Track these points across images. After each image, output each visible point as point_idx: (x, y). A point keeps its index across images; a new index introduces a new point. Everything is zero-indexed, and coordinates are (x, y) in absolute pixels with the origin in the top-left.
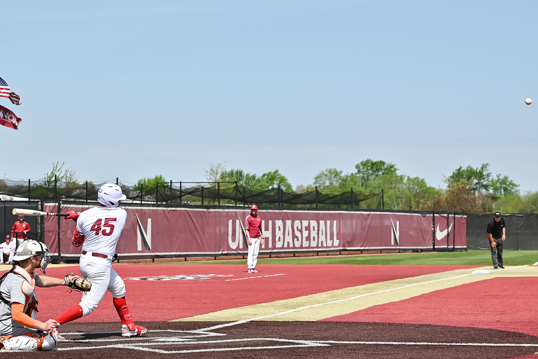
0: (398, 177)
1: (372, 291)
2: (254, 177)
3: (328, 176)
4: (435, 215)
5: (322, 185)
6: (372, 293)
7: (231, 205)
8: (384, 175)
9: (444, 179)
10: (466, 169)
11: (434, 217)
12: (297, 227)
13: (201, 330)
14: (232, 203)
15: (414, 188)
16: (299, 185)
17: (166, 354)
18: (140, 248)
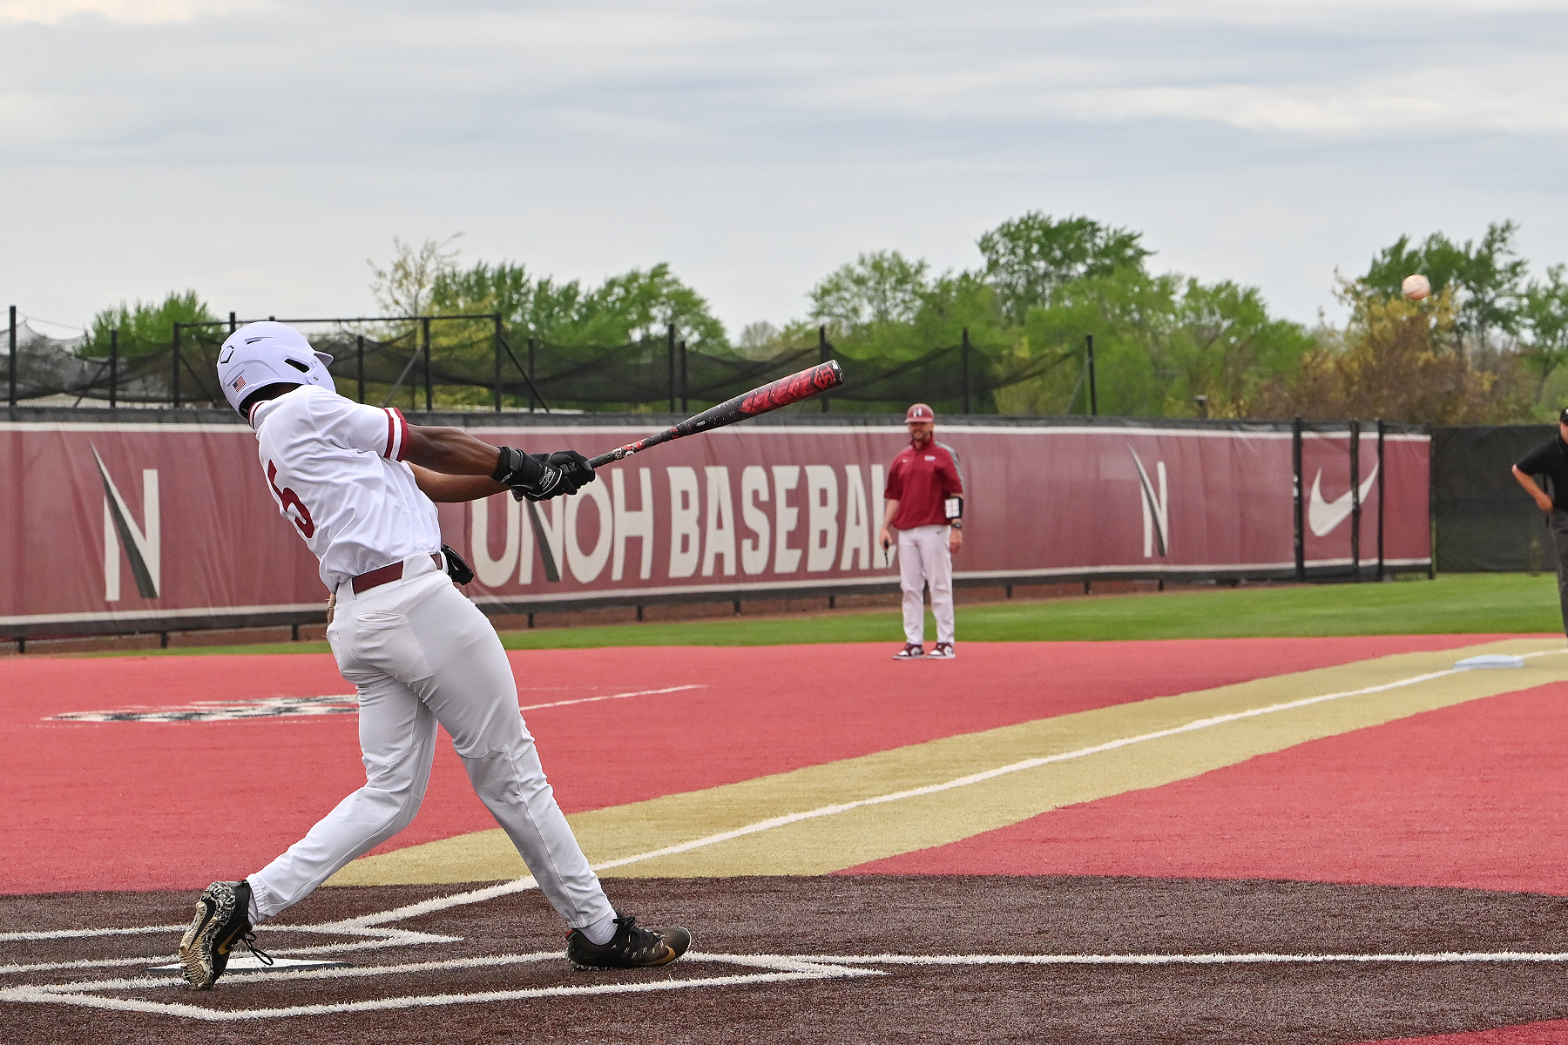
0: (1151, 283)
2: (569, 293)
3: (871, 284)
4: (1305, 435)
5: (845, 323)
7: (478, 409)
8: (1095, 278)
9: (1340, 289)
10: (1424, 248)
11: (1298, 444)
12: (756, 493)
13: (360, 919)
14: (482, 403)
15: (1218, 326)
16: (750, 324)
17: (217, 1022)
18: (113, 593)
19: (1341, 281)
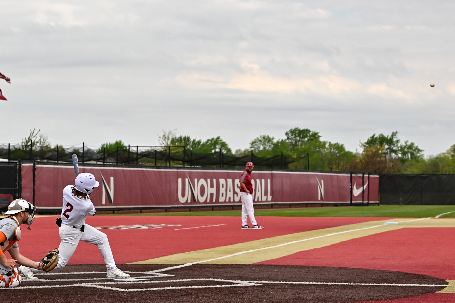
0: (321, 142)
1: (299, 239)
2: (199, 142)
3: (263, 141)
4: (353, 175)
5: (257, 150)
8: (310, 141)
9: (361, 145)
10: (379, 137)
11: (351, 177)
13: (154, 271)
14: (181, 165)
15: (335, 152)
16: (237, 150)
17: (124, 291)
18: (104, 202)
19: (361, 143)
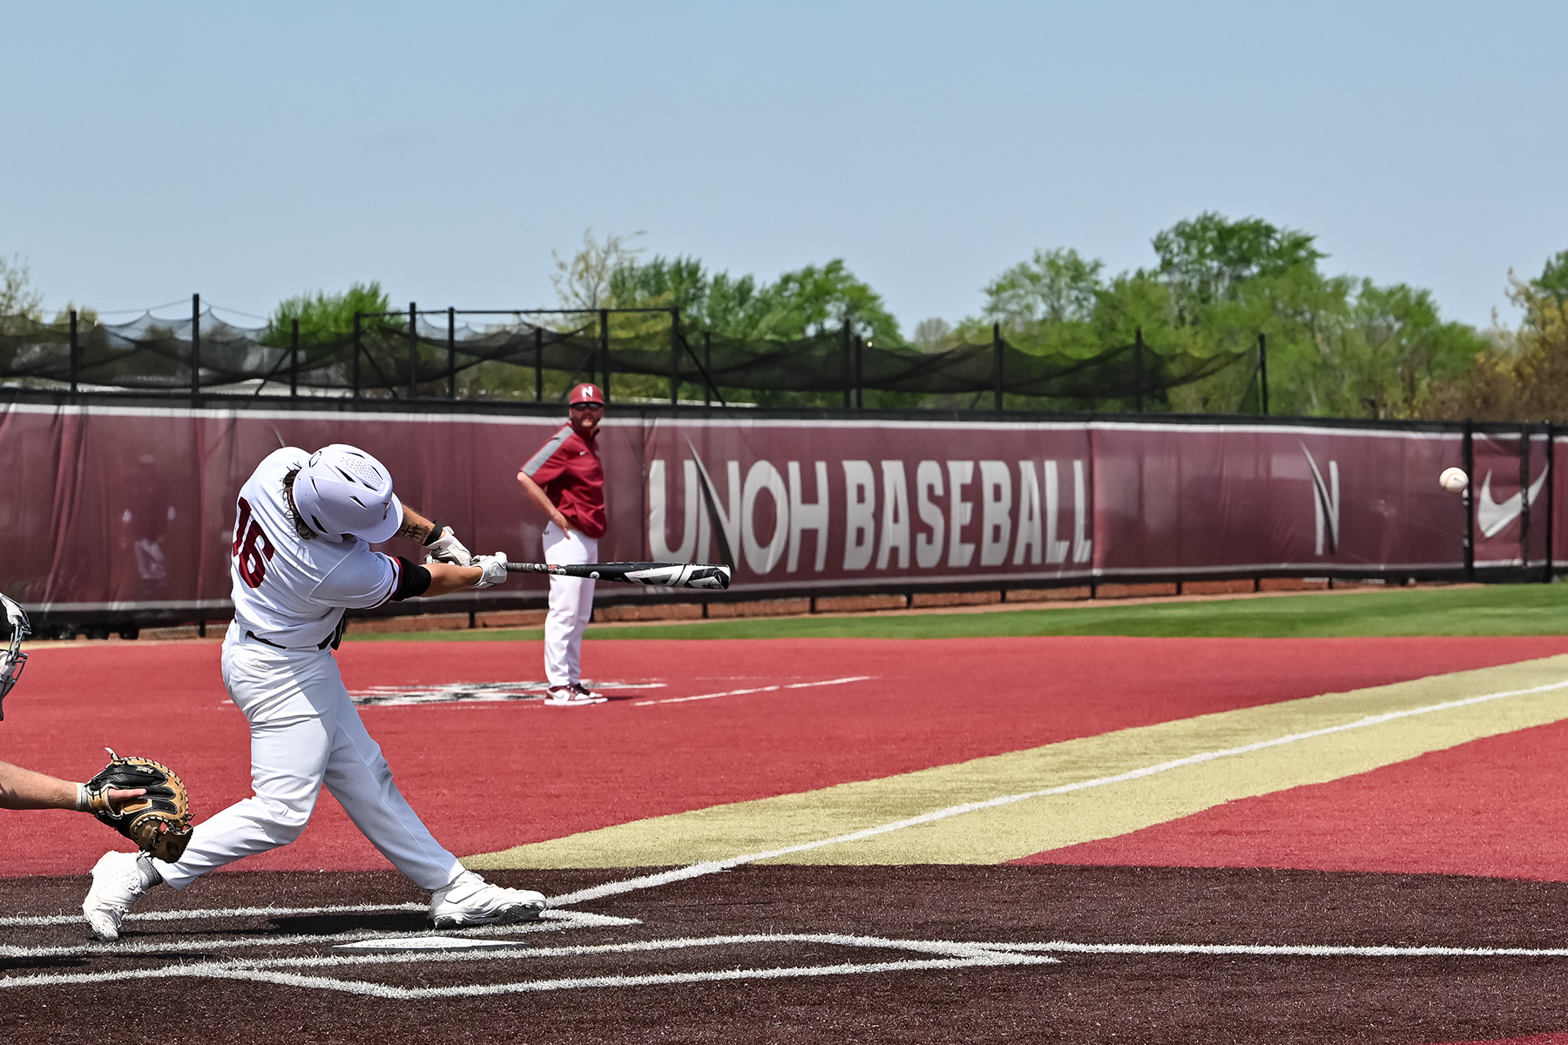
0: (1324, 284)
1: (1224, 744)
2: (744, 290)
3: (1047, 281)
4: (1476, 436)
5: (1019, 319)
6: (1222, 752)
7: (656, 401)
8: (1267, 278)
9: (1513, 290)
11: (1468, 442)
12: (931, 488)
14: (659, 395)
15: (1390, 328)
16: (925, 319)
17: (399, 999)
